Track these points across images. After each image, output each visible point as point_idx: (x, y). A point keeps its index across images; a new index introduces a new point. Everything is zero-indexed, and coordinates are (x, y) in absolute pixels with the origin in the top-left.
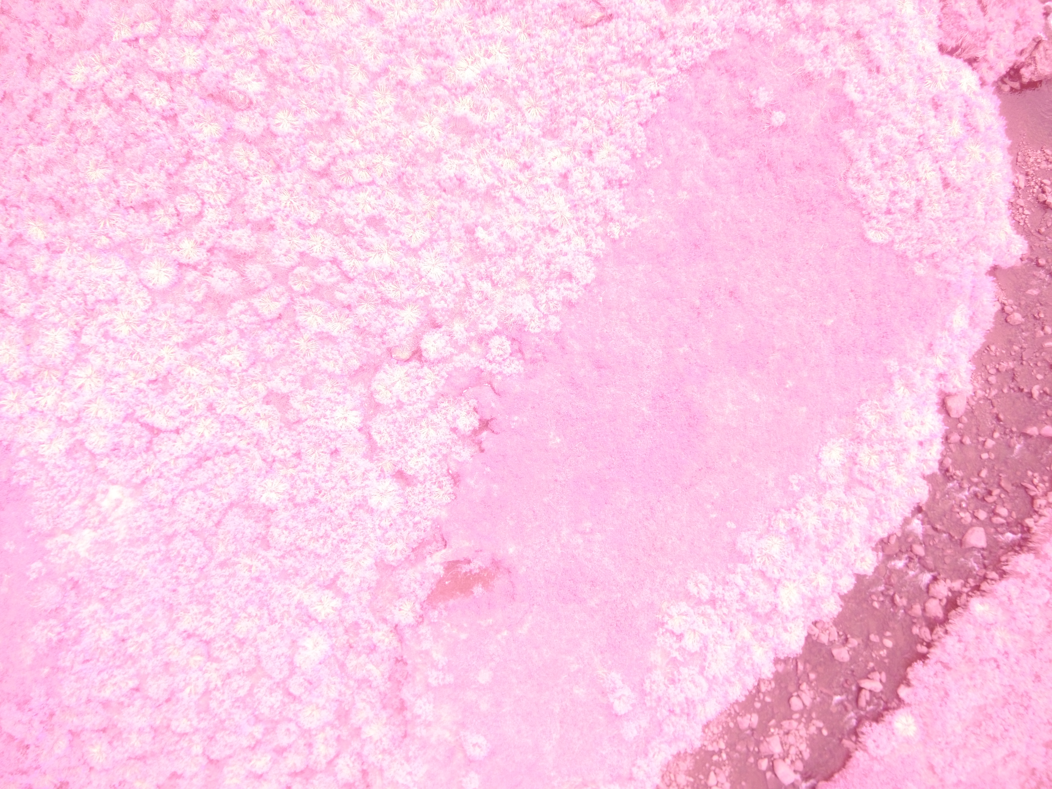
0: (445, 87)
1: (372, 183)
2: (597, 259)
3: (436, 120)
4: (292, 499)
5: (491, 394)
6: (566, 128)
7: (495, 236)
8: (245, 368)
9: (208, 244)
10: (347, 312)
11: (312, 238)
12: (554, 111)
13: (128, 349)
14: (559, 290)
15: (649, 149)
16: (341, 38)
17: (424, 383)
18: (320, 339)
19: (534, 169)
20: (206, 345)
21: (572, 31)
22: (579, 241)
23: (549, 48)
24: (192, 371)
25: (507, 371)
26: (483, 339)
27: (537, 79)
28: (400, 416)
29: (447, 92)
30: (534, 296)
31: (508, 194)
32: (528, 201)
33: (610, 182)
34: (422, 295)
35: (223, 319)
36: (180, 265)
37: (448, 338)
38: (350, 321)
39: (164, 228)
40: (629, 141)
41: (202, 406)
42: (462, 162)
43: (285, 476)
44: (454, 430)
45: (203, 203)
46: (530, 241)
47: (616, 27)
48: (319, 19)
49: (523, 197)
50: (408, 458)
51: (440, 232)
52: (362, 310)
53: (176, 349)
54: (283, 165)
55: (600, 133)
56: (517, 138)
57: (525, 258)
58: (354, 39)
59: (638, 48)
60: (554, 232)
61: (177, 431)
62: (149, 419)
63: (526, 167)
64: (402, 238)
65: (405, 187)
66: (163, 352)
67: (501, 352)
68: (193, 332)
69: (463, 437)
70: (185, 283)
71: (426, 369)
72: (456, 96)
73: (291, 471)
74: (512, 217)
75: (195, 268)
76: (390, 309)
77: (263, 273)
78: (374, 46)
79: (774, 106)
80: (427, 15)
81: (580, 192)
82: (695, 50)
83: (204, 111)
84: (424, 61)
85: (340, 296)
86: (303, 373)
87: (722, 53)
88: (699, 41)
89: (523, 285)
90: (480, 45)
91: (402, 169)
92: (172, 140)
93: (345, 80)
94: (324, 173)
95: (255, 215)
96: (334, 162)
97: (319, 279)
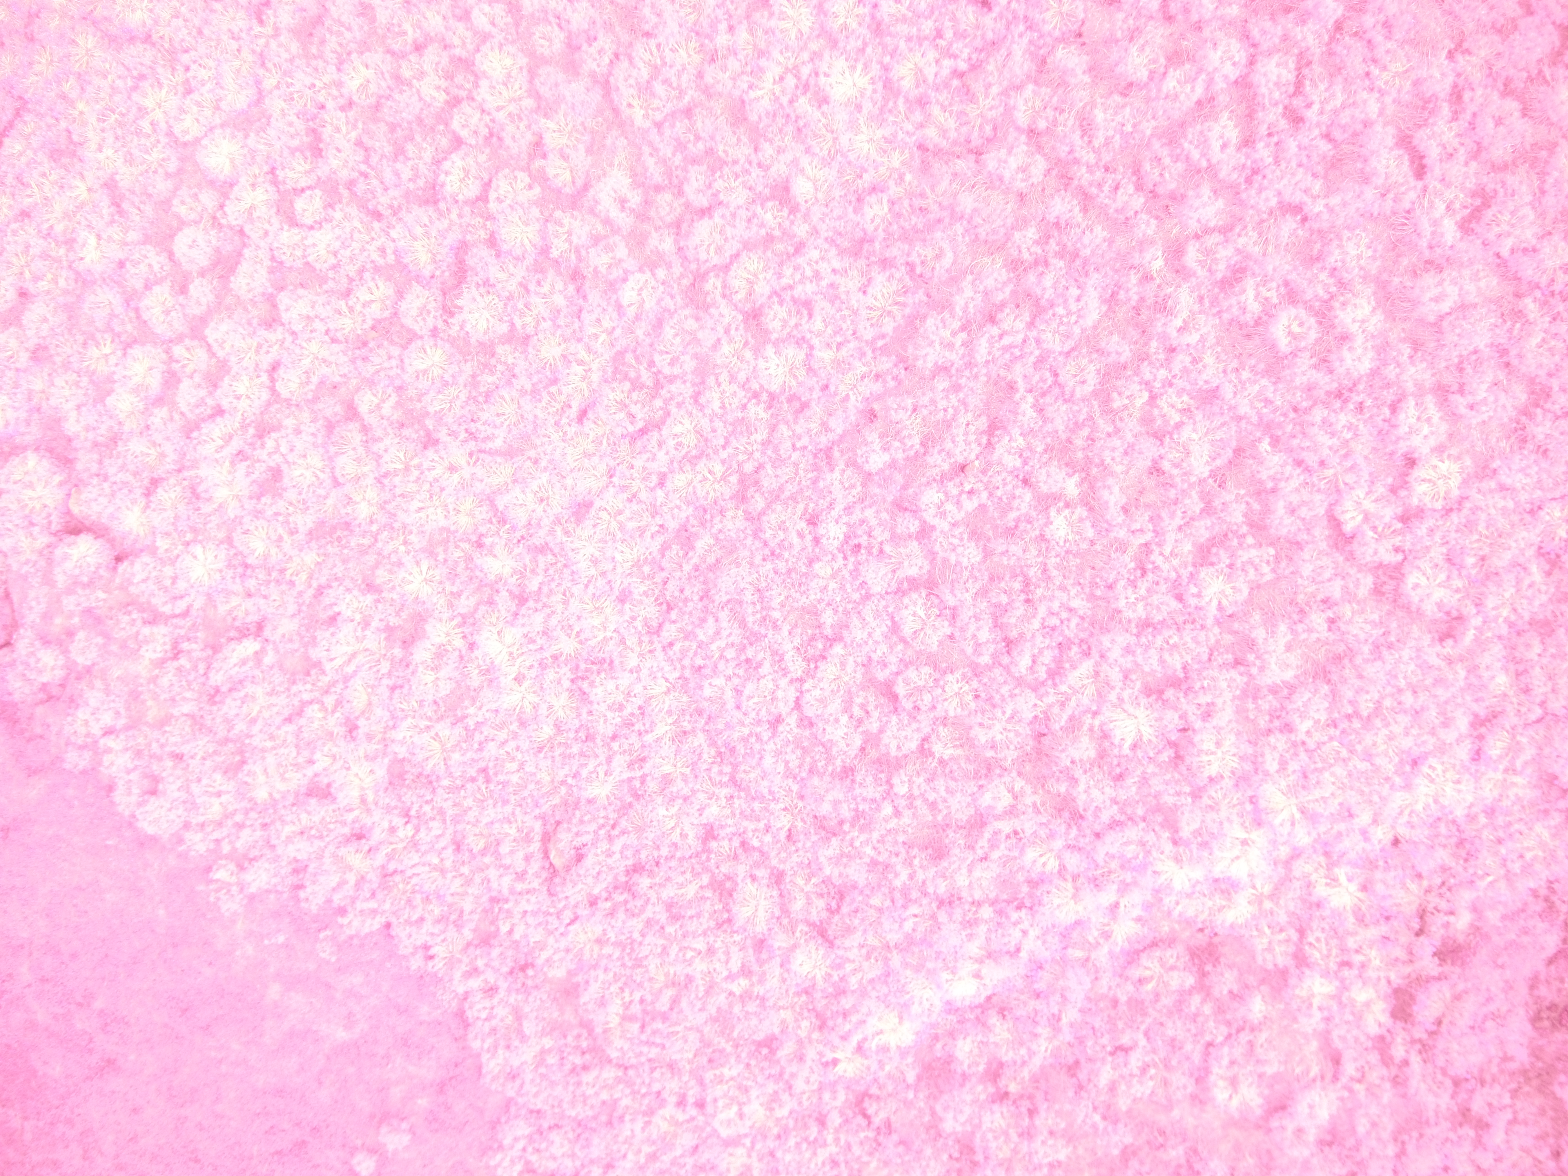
0: (474, 609)
1: (336, 483)
2: (179, 840)
3: (427, 590)
6: (400, 798)
7: (237, 671)
9: (248, 229)
11: (256, 382)
12: (429, 781)
14: (129, 772)
15: (349, 938)
16: (546, 459)
19: (344, 743)
21: (541, 818)
22: (214, 810)
29: (465, 610)
31: (306, 697)
33: (302, 868)
35: (144, 240)
36: (230, 186)
37: (85, 579)
38: (130, 426)
39: (283, 168)
40: (361, 905)
45: (309, 228)
46: (221, 729)
47: (534, 890)
48: (573, 429)
49: (302, 721)
51: (255, 582)
52: (141, 445)
54: (364, 352)
55: (384, 857)
56: (394, 717)
57: (193, 718)
58: (546, 476)
59: (505, 927)
63: (352, 729)
70: (204, 190)
71: (45, 540)
72: (462, 624)
74: (265, 700)
75: (221, 206)
76: (140, 491)
77: (199, 303)
78: (536, 507)
79: (382, 1159)
82: (488, 1025)
83: (439, 244)
84: (514, 580)
87: (477, 1072)
88: (500, 1032)
90: (530, 668)
91: (357, 531)
92: (393, 192)
93: (488, 458)
94: (352, 412)
95: (284, 299)
96: (365, 429)
97: (185, 385)
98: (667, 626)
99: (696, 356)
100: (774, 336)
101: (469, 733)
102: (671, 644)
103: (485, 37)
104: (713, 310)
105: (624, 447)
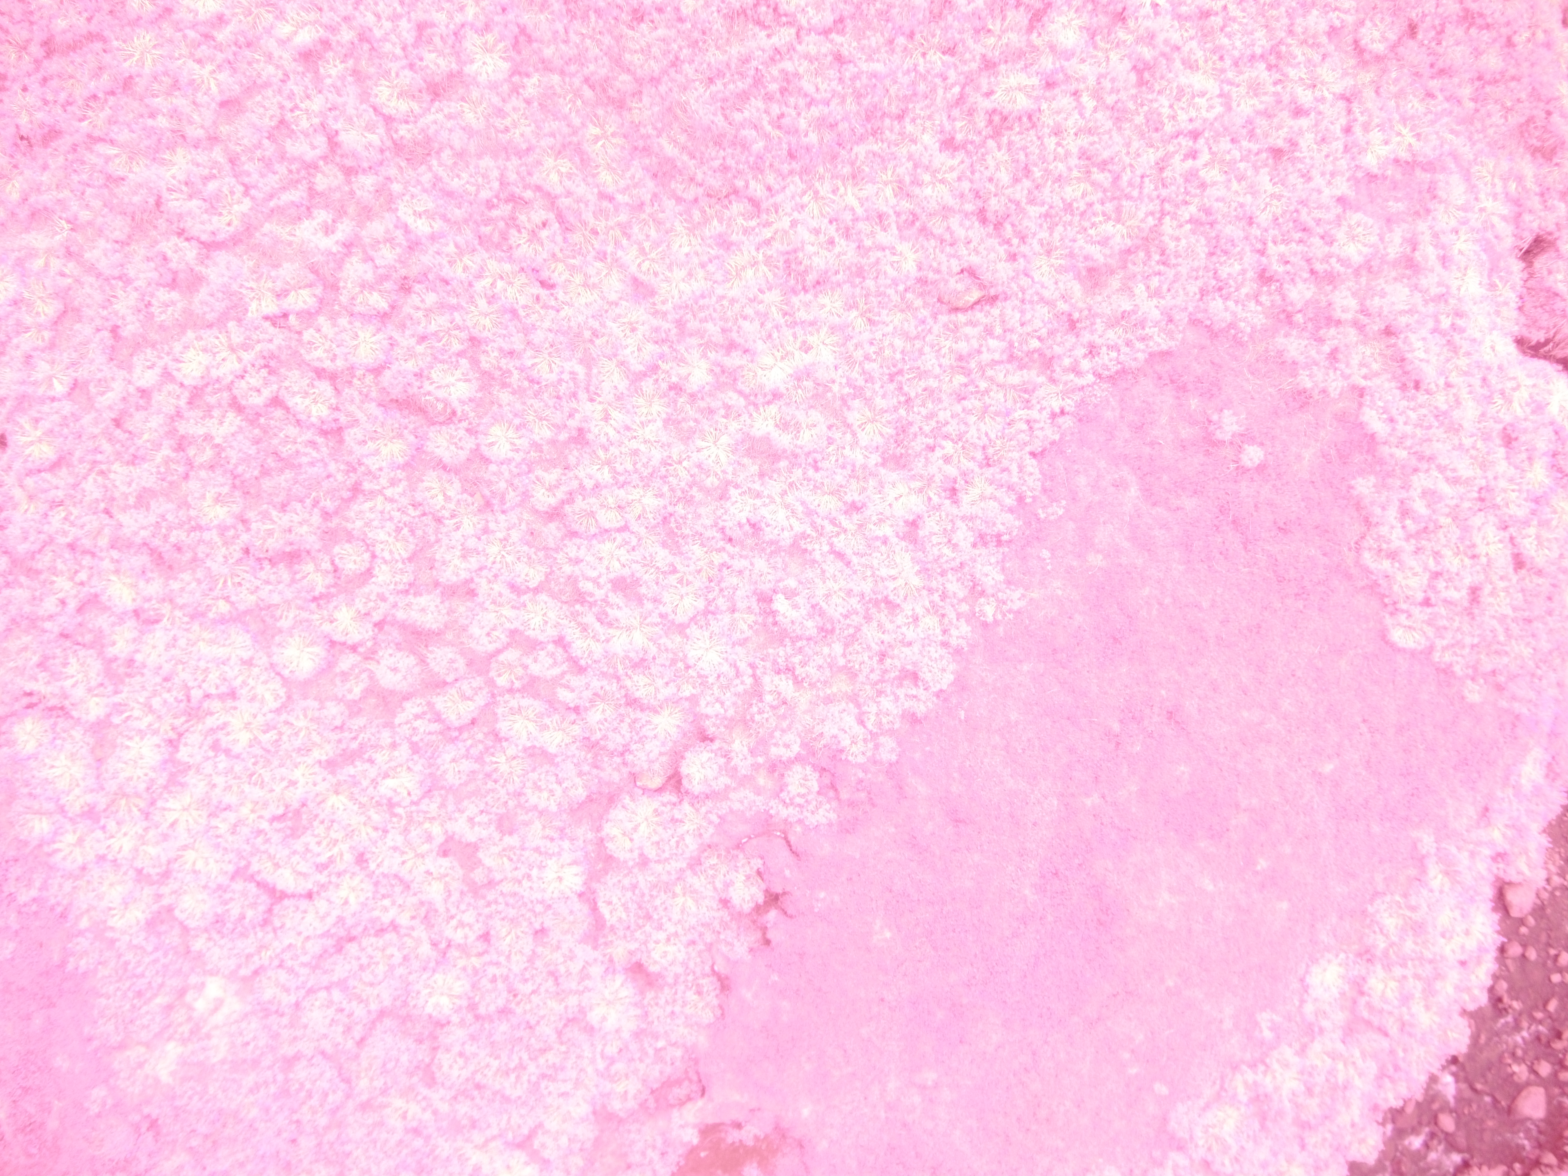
0: (740, 393)
1: (625, 528)
2: (958, 651)
3: (724, 440)
4: (472, 1007)
5: (785, 853)
6: (918, 455)
7: (803, 611)
8: (415, 798)
9: (377, 617)
10: (573, 716)
11: (530, 606)
12: (902, 430)
13: (246, 769)
14: (897, 698)
15: (1044, 490)
16: (592, 322)
17: (682, 829)
18: (531, 755)
19: (868, 513)
20: (360, 766)
21: (935, 316)
22: (930, 622)
23: (899, 343)
24: (338, 802)
25: (812, 820)
26: (776, 768)
27: (877, 386)
28: (643, 880)
29: (742, 402)
30: (858, 706)
31: (826, 548)
32: (855, 560)
33: (982, 536)
34: (687, 694)
35: (389, 725)
36: (333, 643)
37: (722, 761)
38: (576, 730)
39: (313, 589)
40: (1015, 479)
41: (348, 857)
42: (758, 502)
43: (464, 969)
44: (725, 903)
45: (374, 556)
46: (856, 620)
47: (1002, 315)
48: (561, 295)
49: (849, 552)
50: (651, 945)
51: (721, 601)
52: (595, 716)
53: (317, 769)
54: (495, 501)
55: (971, 465)
56: (843, 467)
57: (846, 646)
58: (609, 324)
59: (1035, 344)
60: (892, 606)
61: (310, 896)
62: (269, 875)
63: (854, 508)
64: (662, 609)
65: (671, 534)
66: (297, 774)
67: (803, 791)
68: (343, 746)
69: (738, 916)
70: (337, 670)
71: (686, 807)
72: (756, 405)
73: (475, 961)
74: (830, 584)
75: (354, 648)
76: (639, 714)
77: (452, 661)
78: (639, 334)
79: (1246, 437)
80: (720, 291)
81: (935, 551)
82: (1125, 349)
83: (383, 425)
84: (712, 355)
85: (564, 695)
86: (503, 811)
87: (1166, 355)
88: (1129, 336)
89: (841, 686)
90: (795, 336)
91: (670, 509)
92: (332, 467)
93: (594, 381)
94: (554, 514)
95: (448, 576)
96: (570, 499)
97: (535, 669)
98: (750, 192)
99: (480, 156)
100: (454, 66)
101: (858, 392)
102: (769, 189)
103: (167, 375)
104: (431, 132)
105: (576, 237)
